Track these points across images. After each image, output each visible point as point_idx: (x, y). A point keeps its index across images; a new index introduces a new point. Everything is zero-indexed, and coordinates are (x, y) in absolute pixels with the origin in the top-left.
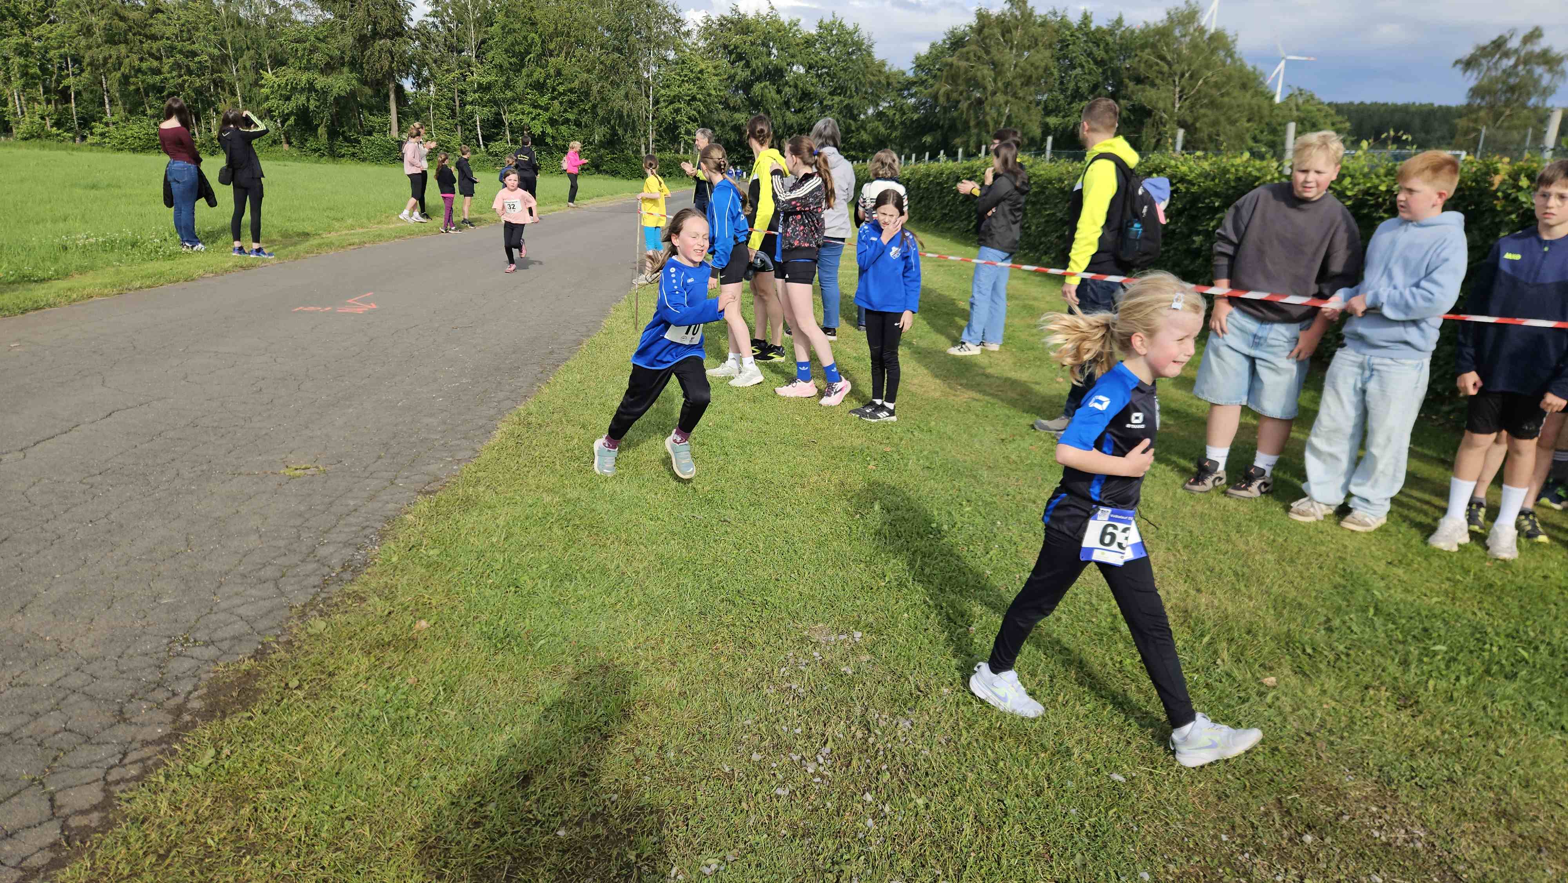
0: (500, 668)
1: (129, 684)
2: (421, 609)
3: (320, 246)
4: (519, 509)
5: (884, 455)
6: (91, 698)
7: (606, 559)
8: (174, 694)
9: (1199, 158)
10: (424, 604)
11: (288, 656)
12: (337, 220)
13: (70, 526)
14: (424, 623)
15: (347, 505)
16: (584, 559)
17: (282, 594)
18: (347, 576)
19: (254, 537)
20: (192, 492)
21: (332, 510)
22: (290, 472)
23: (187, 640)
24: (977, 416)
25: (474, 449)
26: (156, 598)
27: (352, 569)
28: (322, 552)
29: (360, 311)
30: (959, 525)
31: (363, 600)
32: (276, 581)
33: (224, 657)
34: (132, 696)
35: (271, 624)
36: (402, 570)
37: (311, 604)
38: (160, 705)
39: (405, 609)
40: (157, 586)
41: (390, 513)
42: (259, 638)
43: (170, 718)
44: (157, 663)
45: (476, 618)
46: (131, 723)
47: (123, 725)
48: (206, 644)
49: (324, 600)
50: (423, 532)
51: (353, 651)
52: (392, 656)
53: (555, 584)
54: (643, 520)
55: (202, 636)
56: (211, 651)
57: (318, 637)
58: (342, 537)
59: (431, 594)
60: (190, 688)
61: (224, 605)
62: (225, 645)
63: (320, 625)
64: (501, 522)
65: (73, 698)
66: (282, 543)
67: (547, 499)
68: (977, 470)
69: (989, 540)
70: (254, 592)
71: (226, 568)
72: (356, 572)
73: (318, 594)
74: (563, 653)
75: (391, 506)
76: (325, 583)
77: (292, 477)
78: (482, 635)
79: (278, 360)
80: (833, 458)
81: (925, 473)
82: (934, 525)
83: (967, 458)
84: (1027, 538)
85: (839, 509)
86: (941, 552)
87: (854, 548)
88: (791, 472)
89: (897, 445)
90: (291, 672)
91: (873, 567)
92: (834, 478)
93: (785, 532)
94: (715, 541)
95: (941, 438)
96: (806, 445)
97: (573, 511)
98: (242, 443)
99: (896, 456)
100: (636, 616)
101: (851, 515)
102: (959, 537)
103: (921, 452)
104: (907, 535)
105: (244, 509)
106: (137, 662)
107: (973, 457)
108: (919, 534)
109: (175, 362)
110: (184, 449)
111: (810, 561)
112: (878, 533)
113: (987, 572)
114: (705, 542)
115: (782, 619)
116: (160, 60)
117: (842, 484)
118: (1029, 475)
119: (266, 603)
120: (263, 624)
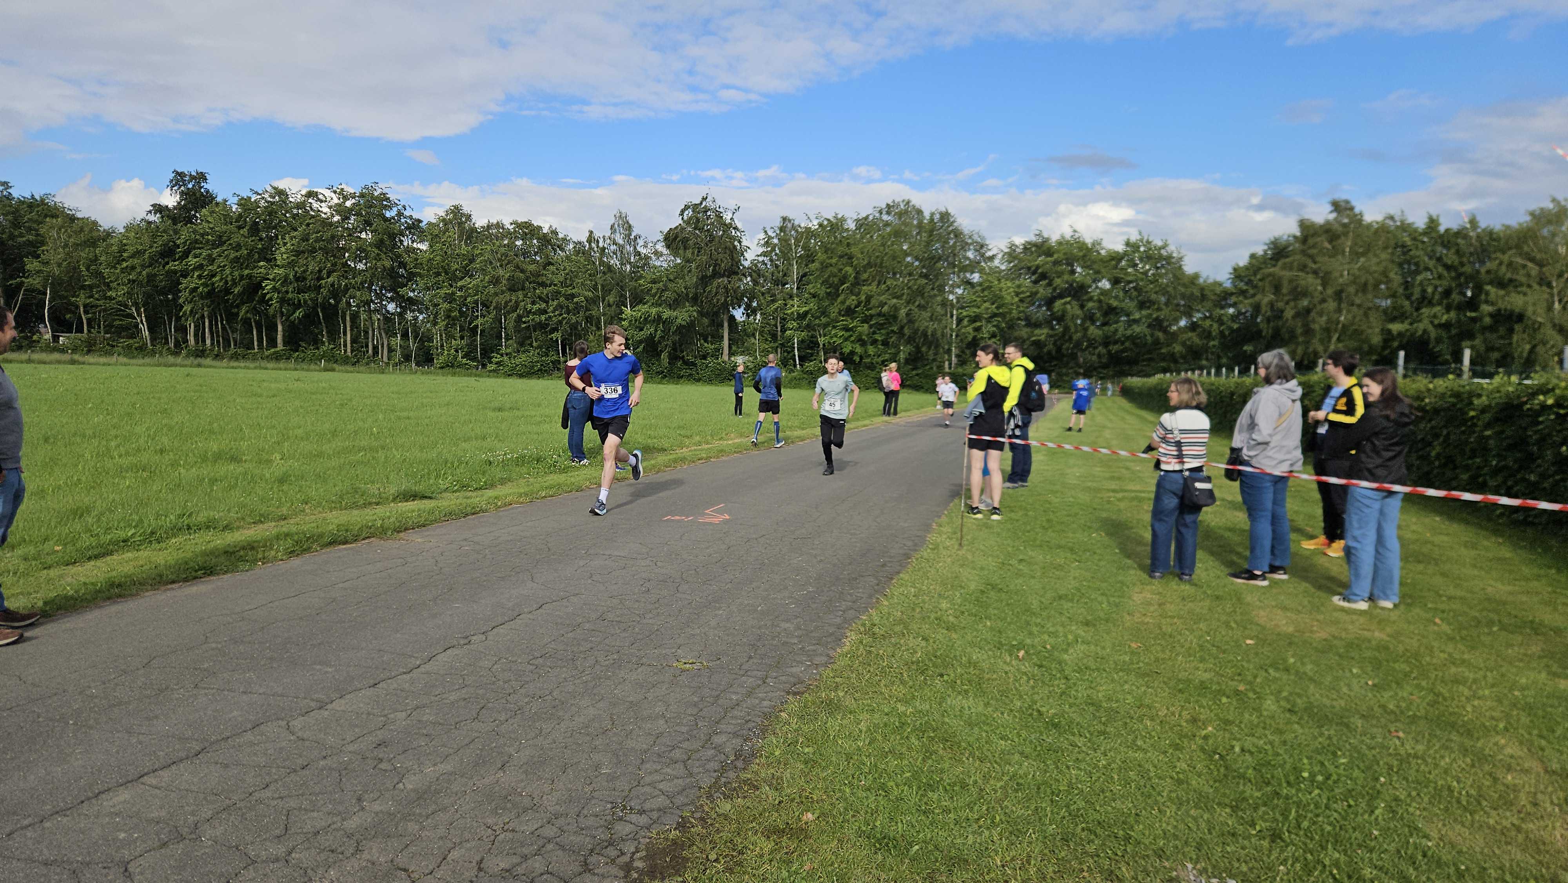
0: (881, 866)
1: (588, 840)
2: (805, 802)
3: (675, 461)
4: (876, 716)
5: (1237, 693)
6: (562, 847)
7: (963, 773)
8: (623, 854)
10: (807, 798)
11: (704, 831)
12: (688, 437)
13: (526, 700)
14: (810, 816)
15: (731, 699)
16: (942, 771)
17: (691, 775)
18: (740, 764)
19: (662, 722)
20: (609, 678)
21: (720, 702)
22: (681, 666)
23: (625, 807)
24: (1340, 656)
25: (828, 655)
26: (597, 767)
27: (744, 758)
28: (718, 740)
29: (716, 521)
30: (1335, 777)
31: (757, 788)
32: (684, 763)
33: (654, 826)
34: (592, 851)
35: (686, 801)
37: (715, 787)
38: (613, 861)
39: (793, 800)
40: (596, 757)
41: (766, 710)
43: (621, 874)
44: (606, 824)
45: (854, 816)
46: (594, 874)
47: (588, 875)
48: (642, 812)
49: (725, 784)
50: (797, 730)
51: (756, 833)
52: (787, 843)
53: (920, 793)
54: (994, 738)
55: (635, 804)
56: (643, 820)
57: (726, 817)
58: (730, 729)
59: (813, 789)
60: (633, 849)
61: (648, 779)
62: (655, 815)
63: (726, 807)
64: (863, 726)
65: (550, 847)
66: (684, 729)
67: (901, 708)
68: (1348, 717)
69: (1372, 798)
70: (668, 771)
71: (645, 747)
72: (747, 762)
73: (718, 778)
74: (936, 861)
75: (766, 703)
76: (723, 769)
77: (683, 671)
78: (860, 833)
79: (659, 564)
80: (1180, 691)
81: (1288, 715)
82: (1305, 775)
83: (1334, 703)
84: (1417, 798)
85: (1194, 747)
86: (1317, 806)
87: (1217, 790)
88: (1138, 704)
89: (1250, 683)
90: (708, 847)
91: (1240, 813)
92: (1184, 713)
93: (1140, 766)
94: (1068, 767)
95: (1300, 678)
96: (1148, 675)
97: (926, 722)
98: (640, 637)
99: (1251, 695)
100: (1000, 834)
101: (1210, 754)
102: (1337, 791)
103: (1280, 692)
104: (1274, 782)
105: (650, 696)
106: (591, 821)
107: (1343, 703)
108: (1288, 783)
109: (581, 563)
110: (599, 639)
111: (1170, 799)
112: (1243, 776)
113: (1376, 833)
114: (1057, 768)
115: (1147, 856)
116: (547, 302)
117: (1194, 720)
118: (1413, 728)
119: (680, 781)
120: (680, 800)
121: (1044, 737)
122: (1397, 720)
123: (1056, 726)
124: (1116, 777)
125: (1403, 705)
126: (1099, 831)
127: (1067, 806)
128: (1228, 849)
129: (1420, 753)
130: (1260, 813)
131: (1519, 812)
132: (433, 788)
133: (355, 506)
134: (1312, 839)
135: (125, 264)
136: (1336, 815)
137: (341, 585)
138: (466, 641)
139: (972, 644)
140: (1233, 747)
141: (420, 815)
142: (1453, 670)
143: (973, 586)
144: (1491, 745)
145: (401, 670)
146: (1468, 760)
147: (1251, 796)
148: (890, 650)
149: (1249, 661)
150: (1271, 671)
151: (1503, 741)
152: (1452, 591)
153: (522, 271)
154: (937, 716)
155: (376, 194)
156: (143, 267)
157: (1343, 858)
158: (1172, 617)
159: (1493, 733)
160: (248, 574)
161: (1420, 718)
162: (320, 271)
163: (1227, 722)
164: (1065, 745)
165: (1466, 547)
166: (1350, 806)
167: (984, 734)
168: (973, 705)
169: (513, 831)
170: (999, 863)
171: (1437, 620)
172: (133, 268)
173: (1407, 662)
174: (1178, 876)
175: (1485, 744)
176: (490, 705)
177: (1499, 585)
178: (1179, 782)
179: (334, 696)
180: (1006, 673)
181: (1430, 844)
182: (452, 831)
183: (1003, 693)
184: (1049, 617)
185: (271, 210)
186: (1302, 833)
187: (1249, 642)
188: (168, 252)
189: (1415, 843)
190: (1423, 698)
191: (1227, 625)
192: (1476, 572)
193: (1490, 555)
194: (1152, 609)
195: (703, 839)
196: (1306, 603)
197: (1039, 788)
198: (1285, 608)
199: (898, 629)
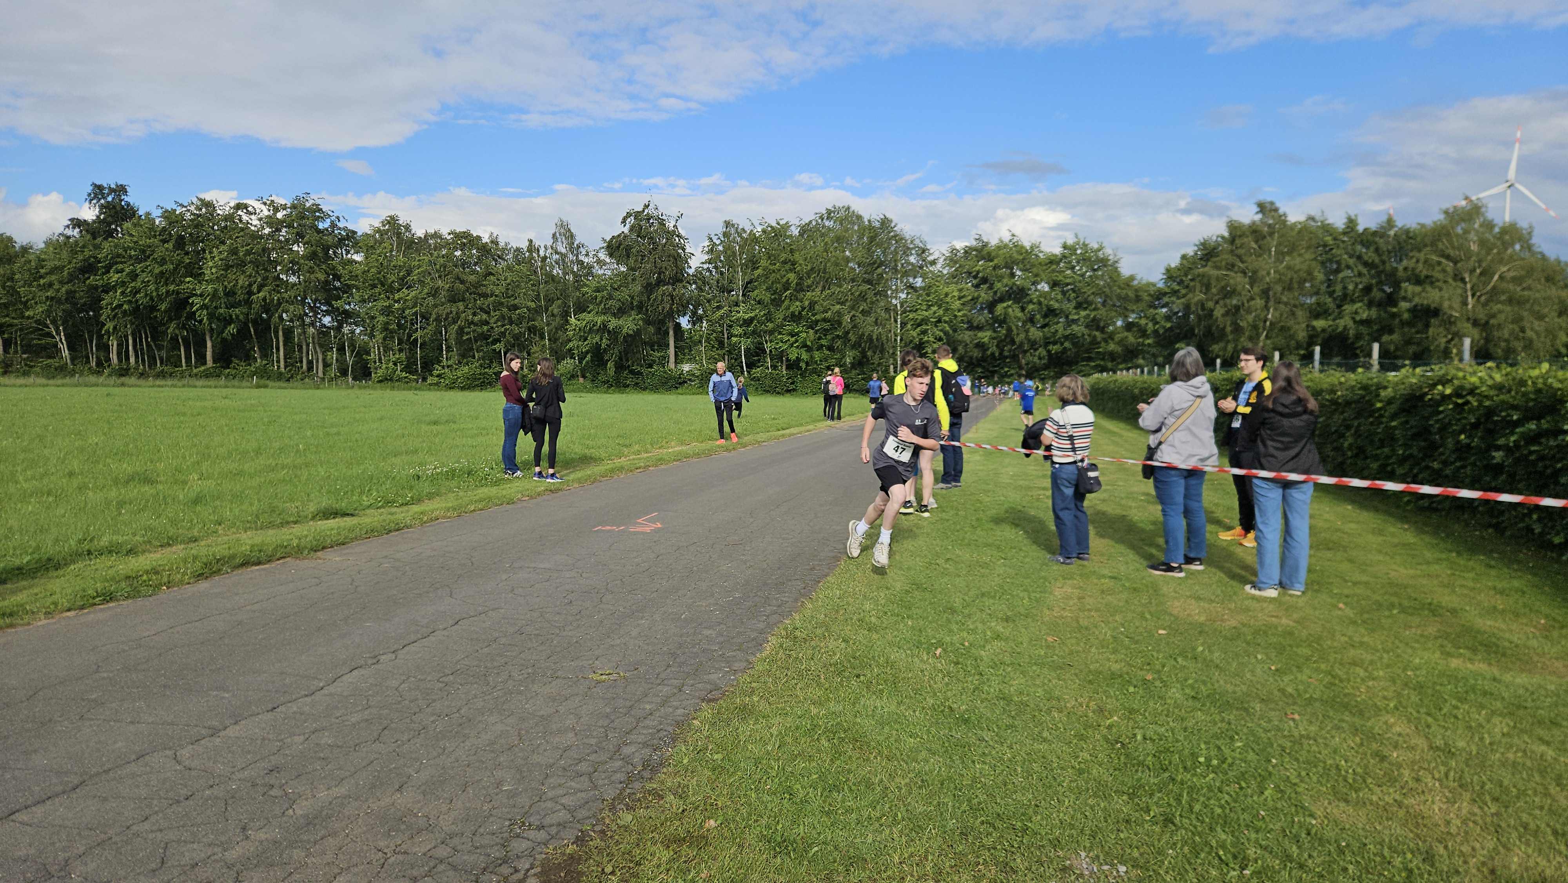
0: (779, 870)
1: (482, 858)
2: (710, 809)
3: (612, 471)
4: (789, 719)
5: (1145, 681)
6: (454, 868)
7: (870, 772)
8: (516, 871)
9: (1489, 368)
10: (712, 805)
11: (603, 844)
12: (626, 446)
13: (432, 719)
14: (712, 822)
15: (644, 709)
16: (849, 771)
17: (595, 787)
18: (647, 774)
19: (571, 735)
20: (520, 693)
21: (632, 713)
22: (596, 677)
23: (523, 823)
24: (1248, 643)
25: (747, 661)
26: (499, 784)
27: (652, 768)
28: (627, 750)
29: (648, 529)
30: (1230, 760)
31: (661, 797)
32: (590, 775)
33: (552, 841)
34: (485, 869)
35: (587, 814)
36: (692, 772)
37: (619, 798)
38: (506, 879)
39: (696, 809)
40: (499, 774)
41: (679, 718)
42: (579, 826)
44: (502, 842)
45: (756, 821)
48: (541, 827)
49: (630, 795)
50: (707, 737)
51: (655, 844)
52: (687, 851)
53: (825, 794)
54: (904, 737)
55: (534, 820)
56: (542, 835)
57: (626, 828)
58: (641, 739)
59: (718, 796)
60: (527, 866)
61: (550, 794)
62: (553, 830)
63: (627, 818)
64: (775, 731)
65: (441, 868)
66: (593, 741)
67: (814, 710)
68: (1248, 702)
69: (1264, 779)
70: (573, 784)
71: (551, 761)
72: (654, 771)
73: (624, 789)
74: (835, 862)
75: (680, 711)
76: (630, 780)
77: (598, 682)
78: (762, 837)
79: (584, 575)
80: (1090, 682)
81: (1190, 703)
82: (1202, 759)
83: (1237, 689)
84: (1307, 780)
85: (1098, 737)
86: (1210, 789)
87: (1115, 779)
88: (1048, 696)
89: (1159, 672)
90: (606, 859)
91: (1136, 800)
92: (1092, 704)
93: (1043, 757)
94: (973, 762)
95: (1207, 666)
96: (1061, 668)
97: (838, 724)
98: (558, 649)
99: (1158, 683)
100: (901, 832)
101: (1112, 744)
102: (1231, 774)
103: (1186, 680)
104: (1172, 768)
105: (562, 709)
106: (487, 840)
107: (1244, 688)
108: (1185, 768)
109: (504, 577)
110: (514, 654)
111: (1070, 789)
112: (1141, 764)
113: (1262, 813)
114: (963, 762)
115: (1043, 846)
116: (488, 313)
117: (1101, 710)
118: (1309, 710)
119: (583, 795)
120: (582, 813)
121: (954, 733)
122: (1295, 703)
123: (966, 721)
124: (1019, 769)
125: (1301, 687)
126: (998, 824)
127: (969, 801)
128: (1122, 836)
129: (1312, 735)
130: (1155, 799)
131: (1402, 788)
132: (324, 813)
133: (271, 525)
134: (1203, 822)
135: (42, 281)
136: (1227, 797)
137: (248, 608)
138: (375, 661)
139: (891, 644)
140: (1135, 735)
141: (308, 841)
142: (1352, 652)
143: (898, 586)
144: (1381, 724)
145: (303, 693)
146: (1358, 739)
147: (1148, 784)
148: (810, 652)
149: (1158, 652)
150: (1179, 660)
151: (1392, 720)
152: (1358, 577)
153: (462, 282)
154: (849, 717)
155: (308, 205)
156: (61, 283)
157: (1229, 839)
158: (1089, 610)
159: (1384, 712)
160: (151, 599)
161: (1316, 700)
162: (250, 285)
163: (1132, 711)
164: (973, 739)
165: (1373, 533)
166: (1241, 788)
167: (894, 732)
168: (887, 705)
169: (405, 853)
170: (896, 859)
171: (1341, 605)
172: (51, 285)
173: (1310, 645)
174: (1071, 865)
175: (1376, 725)
176: (393, 725)
177: (1402, 570)
178: (1081, 772)
179: (227, 723)
180: (922, 671)
181: (1314, 822)
182: (340, 856)
183: (917, 692)
184: (969, 616)
185: (197, 223)
186: (1193, 816)
187: (1161, 632)
188: (88, 268)
189: (1299, 821)
190: (1321, 681)
191: (1142, 617)
192: (1381, 558)
193: (1396, 540)
194: (1071, 603)
195: (600, 851)
196: (1219, 592)
197: (942, 784)
198: (1199, 599)
199: (819, 631)
